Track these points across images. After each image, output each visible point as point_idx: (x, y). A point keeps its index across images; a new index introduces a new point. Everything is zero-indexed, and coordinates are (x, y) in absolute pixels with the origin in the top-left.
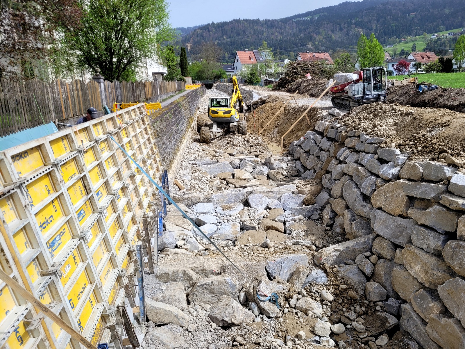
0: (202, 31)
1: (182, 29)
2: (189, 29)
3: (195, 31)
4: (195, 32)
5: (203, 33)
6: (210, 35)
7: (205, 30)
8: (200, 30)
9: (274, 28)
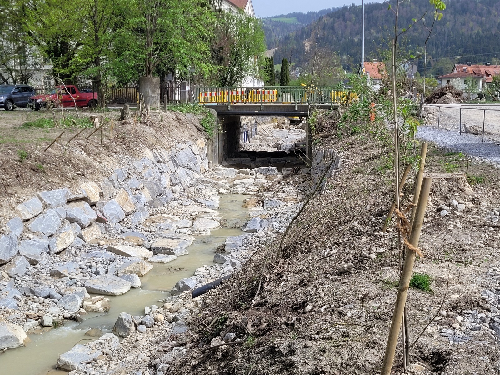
0: (332, 20)
1: (299, 16)
2: (310, 15)
3: (321, 19)
4: (321, 22)
5: (333, 23)
6: (346, 27)
7: (339, 18)
8: (328, 18)
9: (468, 14)
